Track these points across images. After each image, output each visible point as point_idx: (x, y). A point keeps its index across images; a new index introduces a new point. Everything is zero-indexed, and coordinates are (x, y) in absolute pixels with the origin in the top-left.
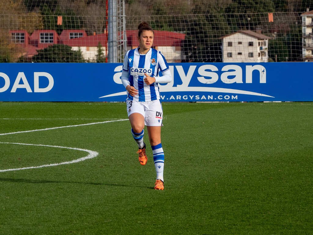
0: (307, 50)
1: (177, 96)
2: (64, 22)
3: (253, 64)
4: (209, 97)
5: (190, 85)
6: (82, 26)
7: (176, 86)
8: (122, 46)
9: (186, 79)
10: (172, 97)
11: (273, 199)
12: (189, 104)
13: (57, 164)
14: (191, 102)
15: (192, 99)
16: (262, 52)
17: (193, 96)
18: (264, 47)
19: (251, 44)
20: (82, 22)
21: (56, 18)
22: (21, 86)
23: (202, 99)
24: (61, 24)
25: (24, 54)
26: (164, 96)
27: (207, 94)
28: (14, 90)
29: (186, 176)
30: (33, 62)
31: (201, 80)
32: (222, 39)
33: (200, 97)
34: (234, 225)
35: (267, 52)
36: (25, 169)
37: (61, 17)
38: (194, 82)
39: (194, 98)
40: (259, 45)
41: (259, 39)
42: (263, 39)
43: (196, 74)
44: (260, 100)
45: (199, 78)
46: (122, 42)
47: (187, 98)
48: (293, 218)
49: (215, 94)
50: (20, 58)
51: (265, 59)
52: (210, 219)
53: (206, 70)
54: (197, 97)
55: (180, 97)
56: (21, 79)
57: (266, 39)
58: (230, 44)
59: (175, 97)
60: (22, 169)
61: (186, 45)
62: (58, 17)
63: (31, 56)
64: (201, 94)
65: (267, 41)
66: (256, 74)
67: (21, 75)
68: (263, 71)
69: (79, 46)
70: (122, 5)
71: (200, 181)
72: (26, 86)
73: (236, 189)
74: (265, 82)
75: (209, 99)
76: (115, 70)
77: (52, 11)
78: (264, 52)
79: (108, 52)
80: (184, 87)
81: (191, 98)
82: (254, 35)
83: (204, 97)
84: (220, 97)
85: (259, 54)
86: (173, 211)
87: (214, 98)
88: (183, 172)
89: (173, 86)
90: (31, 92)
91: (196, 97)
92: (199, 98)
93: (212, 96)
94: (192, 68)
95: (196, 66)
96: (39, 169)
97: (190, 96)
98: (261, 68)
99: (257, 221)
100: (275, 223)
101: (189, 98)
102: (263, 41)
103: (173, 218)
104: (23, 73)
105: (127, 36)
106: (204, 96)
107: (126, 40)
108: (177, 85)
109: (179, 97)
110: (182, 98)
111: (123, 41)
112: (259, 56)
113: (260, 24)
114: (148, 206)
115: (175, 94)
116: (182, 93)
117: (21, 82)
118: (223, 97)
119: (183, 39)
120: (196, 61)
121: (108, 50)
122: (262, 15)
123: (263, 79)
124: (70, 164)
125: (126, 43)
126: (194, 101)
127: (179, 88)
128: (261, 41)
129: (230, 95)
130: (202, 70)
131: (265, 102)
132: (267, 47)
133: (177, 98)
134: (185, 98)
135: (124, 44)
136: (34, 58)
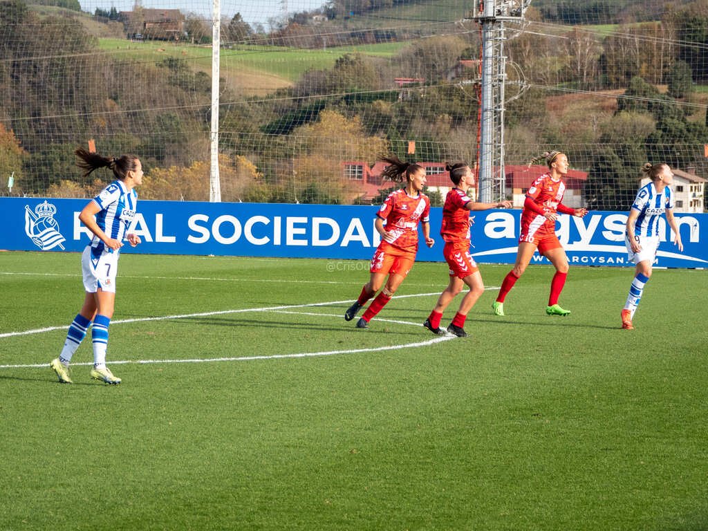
1: (574, 257)
2: (417, 149)
3: (681, 215)
4: (618, 259)
5: (592, 242)
6: (442, 157)
7: (572, 243)
8: (499, 186)
9: (587, 234)
12: (590, 268)
13: (403, 346)
14: (593, 266)
15: (594, 262)
16: (695, 201)
17: (596, 258)
18: (697, 194)
19: (680, 189)
20: (442, 151)
21: (407, 144)
22: (356, 238)
23: (608, 262)
24: (413, 153)
25: (361, 195)
27: (615, 255)
28: (345, 243)
30: (372, 205)
31: (608, 235)
32: (640, 180)
33: (606, 259)
35: (701, 200)
36: (356, 353)
37: (414, 143)
38: (598, 238)
39: (597, 260)
40: (692, 190)
41: (691, 182)
42: (697, 183)
43: (601, 228)
44: (691, 266)
45: (605, 234)
46: (499, 181)
47: (587, 261)
50: (355, 200)
51: (700, 210)
53: (616, 222)
54: (602, 260)
55: (578, 258)
56: (356, 228)
57: (702, 183)
59: (571, 259)
60: (353, 351)
61: (587, 187)
62: (410, 143)
63: (371, 198)
64: (607, 255)
65: (703, 185)
66: (685, 229)
67: (356, 223)
68: (696, 225)
69: (438, 185)
70: (500, 129)
72: (362, 237)
74: (698, 241)
75: (617, 262)
76: (488, 218)
77: (402, 133)
78: (698, 200)
79: (478, 194)
80: (584, 245)
81: (594, 260)
82: (684, 176)
83: (610, 260)
85: (691, 202)
87: (625, 261)
89: (569, 243)
90: (369, 246)
91: (600, 259)
92: (604, 261)
93: (622, 259)
94: (596, 219)
95: (600, 216)
96: (376, 352)
97: (592, 258)
98: (692, 221)
101: (590, 260)
102: (696, 185)
104: (358, 219)
105: (506, 171)
106: (610, 258)
107: (504, 179)
108: (574, 242)
110: (580, 260)
111: (501, 179)
112: (691, 205)
113: (692, 159)
115: (571, 254)
116: (580, 254)
117: (356, 232)
119: (584, 178)
120: (601, 209)
121: (478, 191)
122: (696, 147)
123: (695, 237)
124: (421, 346)
125: (504, 182)
126: (597, 264)
127: (576, 246)
128: (694, 185)
130: (609, 221)
131: (697, 268)
132: (702, 193)
133: (574, 260)
134: (584, 260)
135: (501, 183)
136: (374, 201)
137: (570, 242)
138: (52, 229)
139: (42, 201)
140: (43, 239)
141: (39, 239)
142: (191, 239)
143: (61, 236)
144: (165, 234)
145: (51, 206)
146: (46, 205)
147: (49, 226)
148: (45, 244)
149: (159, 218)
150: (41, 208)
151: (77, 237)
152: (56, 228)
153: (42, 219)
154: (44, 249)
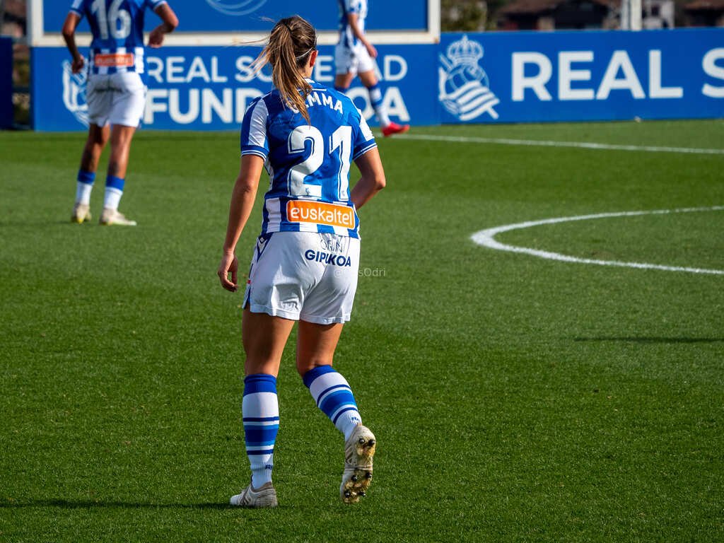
138: (476, 83)
139: (459, 38)
140: (461, 101)
141: (454, 101)
142: (708, 90)
143: (491, 95)
144: (665, 83)
145: (474, 44)
146: (465, 43)
147: (470, 78)
148: (464, 109)
149: (655, 57)
150: (458, 49)
151: (518, 95)
152: (483, 83)
153: (459, 67)
154: (464, 118)
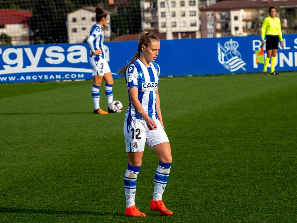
0: (147, 23)
4: (57, 76)
5: (39, 65)
10: (22, 78)
11: (120, 178)
12: (39, 83)
14: (41, 82)
26: (15, 77)
27: (54, 74)
29: (38, 158)
31: (49, 60)
32: (67, 16)
33: (49, 77)
34: (85, 205)
38: (42, 63)
39: (43, 78)
48: (139, 195)
49: (63, 74)
51: (108, 33)
52: (62, 200)
54: (46, 77)
58: (74, 20)
59: (25, 78)
64: (49, 74)
71: (52, 162)
73: (86, 169)
74: (109, 61)
75: (57, 78)
80: (33, 68)
81: (41, 77)
83: (52, 77)
84: (68, 76)
86: (27, 193)
87: (61, 77)
88: (35, 154)
93: (60, 75)
95: (43, 48)
97: (39, 76)
99: (106, 200)
100: (122, 202)
101: (38, 78)
103: (28, 200)
109: (28, 78)
110: (31, 78)
114: (4, 190)
115: (25, 75)
116: (31, 74)
118: (70, 76)
119: (30, 16)
123: (107, 57)
126: (43, 81)
127: (28, 69)
129: (77, 73)
134: (34, 78)
137: (24, 67)
